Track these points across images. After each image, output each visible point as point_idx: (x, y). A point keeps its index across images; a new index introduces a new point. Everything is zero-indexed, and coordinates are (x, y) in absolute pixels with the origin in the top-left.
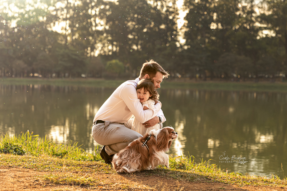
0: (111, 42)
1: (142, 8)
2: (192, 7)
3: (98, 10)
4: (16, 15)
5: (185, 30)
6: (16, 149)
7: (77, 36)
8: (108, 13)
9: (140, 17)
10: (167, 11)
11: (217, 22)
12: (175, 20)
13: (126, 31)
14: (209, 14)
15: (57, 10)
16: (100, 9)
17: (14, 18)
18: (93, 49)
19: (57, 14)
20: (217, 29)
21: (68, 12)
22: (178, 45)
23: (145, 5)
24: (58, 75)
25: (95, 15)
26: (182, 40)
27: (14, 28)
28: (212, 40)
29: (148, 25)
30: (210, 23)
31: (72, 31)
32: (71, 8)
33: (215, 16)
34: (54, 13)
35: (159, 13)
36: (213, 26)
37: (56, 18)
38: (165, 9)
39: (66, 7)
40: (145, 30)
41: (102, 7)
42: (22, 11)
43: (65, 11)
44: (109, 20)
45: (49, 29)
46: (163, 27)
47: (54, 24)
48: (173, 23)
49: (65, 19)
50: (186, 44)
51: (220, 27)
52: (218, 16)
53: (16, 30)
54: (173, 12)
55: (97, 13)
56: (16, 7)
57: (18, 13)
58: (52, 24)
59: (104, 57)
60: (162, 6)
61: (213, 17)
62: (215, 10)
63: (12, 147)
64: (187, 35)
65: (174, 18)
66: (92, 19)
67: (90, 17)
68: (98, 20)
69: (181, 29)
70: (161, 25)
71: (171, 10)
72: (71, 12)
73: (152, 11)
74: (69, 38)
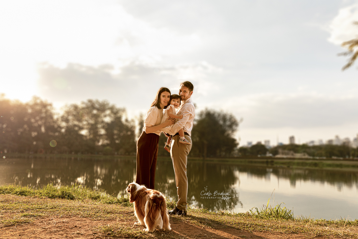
0: (107, 139)
3: (101, 125)
4: (65, 127)
6: (69, 195)
7: (92, 136)
8: (106, 127)
9: (119, 128)
13: (113, 135)
17: (63, 128)
18: (99, 142)
21: (88, 126)
24: (82, 153)
27: (63, 132)
31: (90, 134)
34: (82, 126)
37: (83, 128)
42: (67, 125)
44: (106, 130)
49: (87, 129)
55: (102, 127)
56: (65, 123)
58: (81, 131)
59: (103, 146)
63: (66, 194)
66: (99, 129)
68: (101, 130)
70: (128, 132)
74: (88, 137)
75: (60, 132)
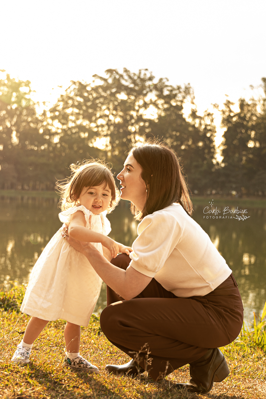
1: (181, 125)
2: (230, 125)
3: (137, 127)
4: (59, 131)
5: (222, 148)
7: (117, 153)
8: (147, 130)
9: (178, 134)
10: (205, 129)
11: (255, 140)
12: (212, 138)
14: (246, 131)
15: (97, 127)
16: (140, 127)
17: (56, 133)
19: (98, 131)
20: (255, 147)
21: (109, 129)
22: (214, 161)
23: (184, 123)
25: (135, 133)
26: (219, 158)
27: (56, 144)
28: (250, 158)
29: (186, 143)
30: (248, 141)
31: (113, 147)
32: (112, 124)
33: (253, 134)
34: (95, 130)
35: (196, 130)
36: (251, 144)
37: (97, 134)
38: (203, 127)
39: (107, 124)
40: (183, 147)
41: (142, 124)
42: (65, 127)
43: (106, 128)
45: (91, 145)
46: (201, 144)
47: (95, 140)
48: (211, 141)
49: (106, 136)
50: (223, 161)
51: (258, 145)
52: (255, 135)
53: (59, 146)
54: (210, 130)
55: (138, 130)
56: (59, 123)
57: (62, 129)
58: (93, 140)
60: (200, 124)
61: (250, 135)
62: (253, 128)
64: (225, 153)
65: (212, 135)
66: (132, 136)
67: (130, 133)
68: (138, 137)
69: (219, 147)
70: (198, 142)
71: (209, 128)
72: (112, 128)
73: (191, 129)
74: (109, 154)
75: (49, 142)
